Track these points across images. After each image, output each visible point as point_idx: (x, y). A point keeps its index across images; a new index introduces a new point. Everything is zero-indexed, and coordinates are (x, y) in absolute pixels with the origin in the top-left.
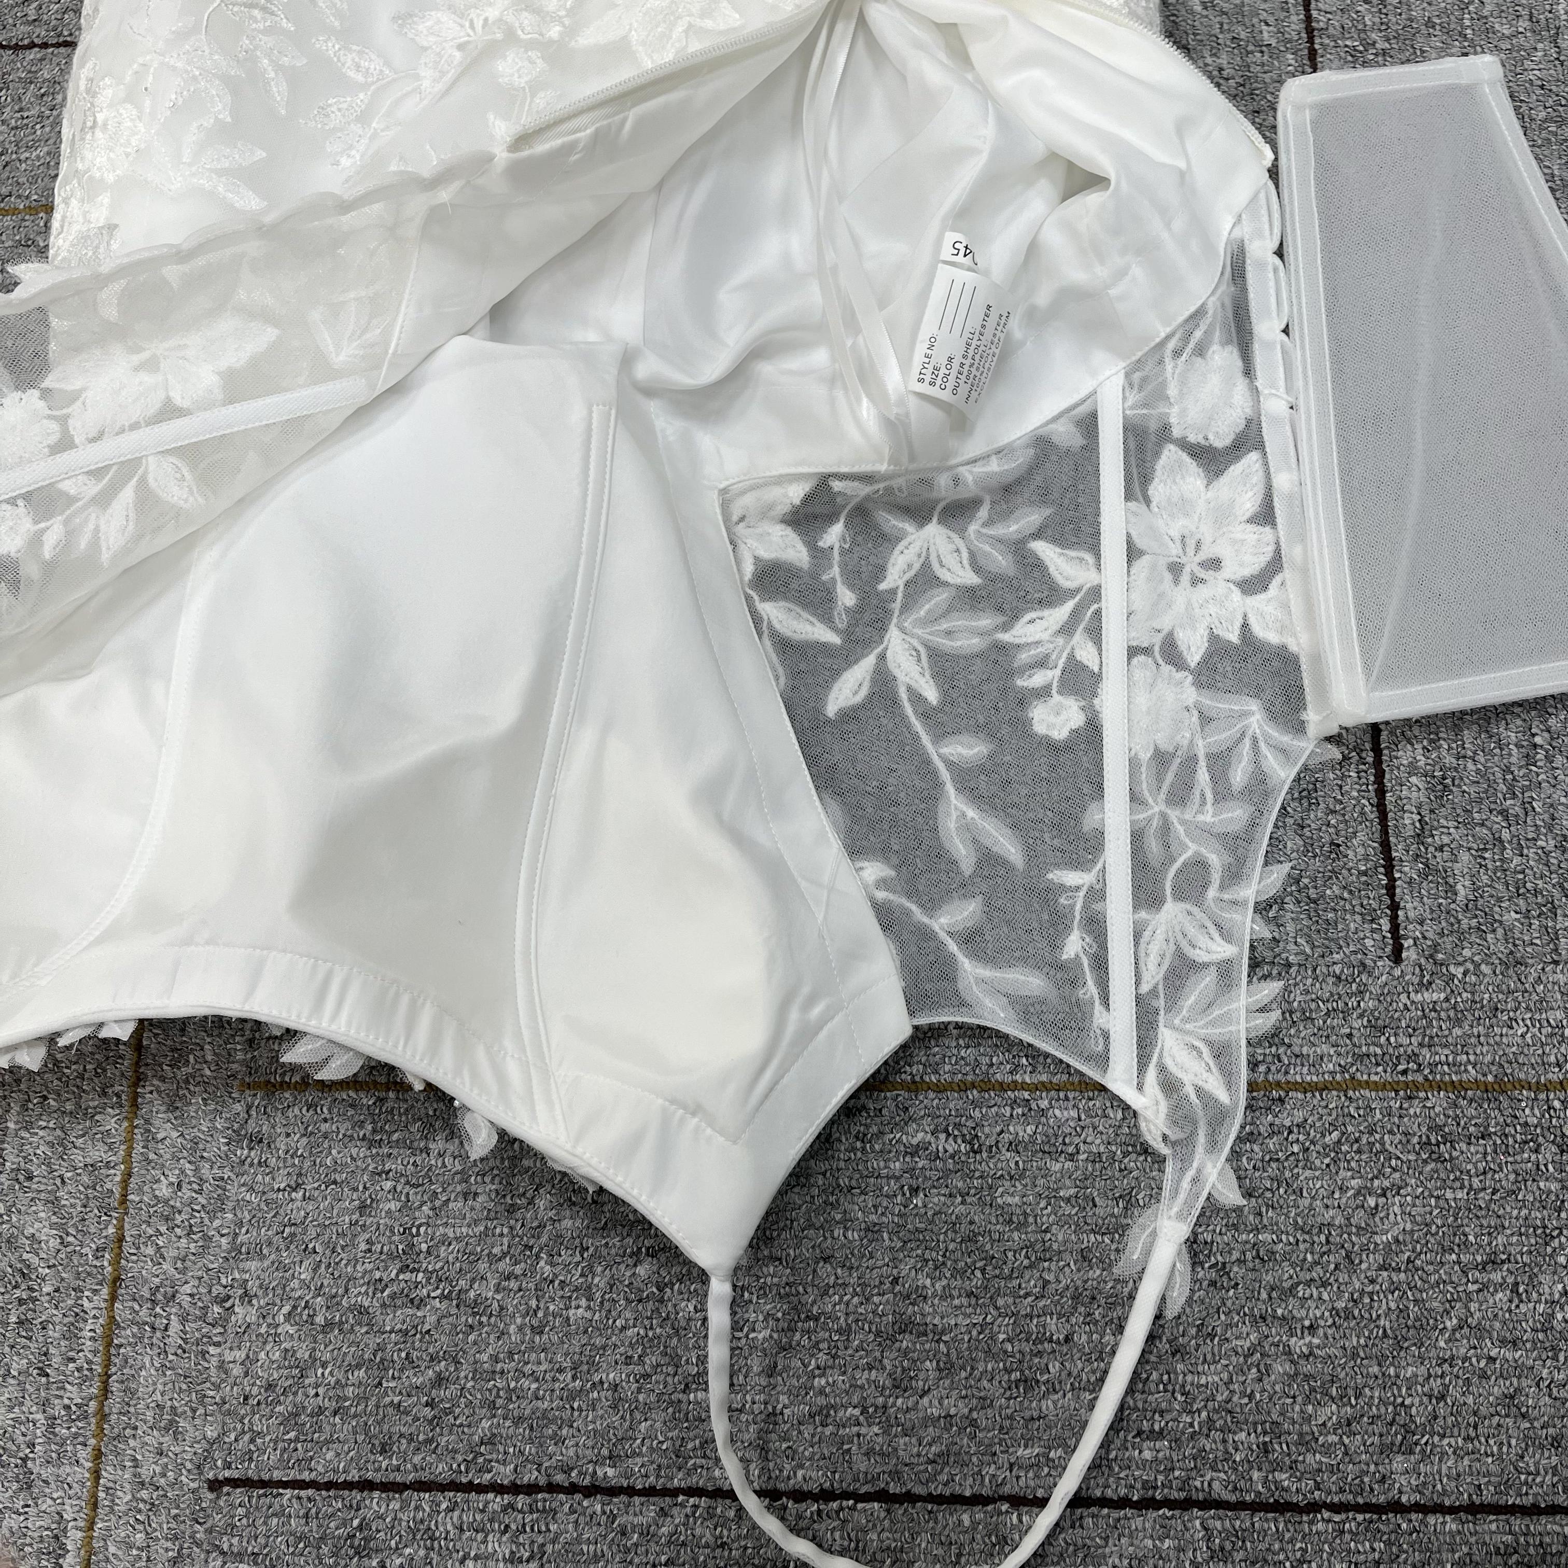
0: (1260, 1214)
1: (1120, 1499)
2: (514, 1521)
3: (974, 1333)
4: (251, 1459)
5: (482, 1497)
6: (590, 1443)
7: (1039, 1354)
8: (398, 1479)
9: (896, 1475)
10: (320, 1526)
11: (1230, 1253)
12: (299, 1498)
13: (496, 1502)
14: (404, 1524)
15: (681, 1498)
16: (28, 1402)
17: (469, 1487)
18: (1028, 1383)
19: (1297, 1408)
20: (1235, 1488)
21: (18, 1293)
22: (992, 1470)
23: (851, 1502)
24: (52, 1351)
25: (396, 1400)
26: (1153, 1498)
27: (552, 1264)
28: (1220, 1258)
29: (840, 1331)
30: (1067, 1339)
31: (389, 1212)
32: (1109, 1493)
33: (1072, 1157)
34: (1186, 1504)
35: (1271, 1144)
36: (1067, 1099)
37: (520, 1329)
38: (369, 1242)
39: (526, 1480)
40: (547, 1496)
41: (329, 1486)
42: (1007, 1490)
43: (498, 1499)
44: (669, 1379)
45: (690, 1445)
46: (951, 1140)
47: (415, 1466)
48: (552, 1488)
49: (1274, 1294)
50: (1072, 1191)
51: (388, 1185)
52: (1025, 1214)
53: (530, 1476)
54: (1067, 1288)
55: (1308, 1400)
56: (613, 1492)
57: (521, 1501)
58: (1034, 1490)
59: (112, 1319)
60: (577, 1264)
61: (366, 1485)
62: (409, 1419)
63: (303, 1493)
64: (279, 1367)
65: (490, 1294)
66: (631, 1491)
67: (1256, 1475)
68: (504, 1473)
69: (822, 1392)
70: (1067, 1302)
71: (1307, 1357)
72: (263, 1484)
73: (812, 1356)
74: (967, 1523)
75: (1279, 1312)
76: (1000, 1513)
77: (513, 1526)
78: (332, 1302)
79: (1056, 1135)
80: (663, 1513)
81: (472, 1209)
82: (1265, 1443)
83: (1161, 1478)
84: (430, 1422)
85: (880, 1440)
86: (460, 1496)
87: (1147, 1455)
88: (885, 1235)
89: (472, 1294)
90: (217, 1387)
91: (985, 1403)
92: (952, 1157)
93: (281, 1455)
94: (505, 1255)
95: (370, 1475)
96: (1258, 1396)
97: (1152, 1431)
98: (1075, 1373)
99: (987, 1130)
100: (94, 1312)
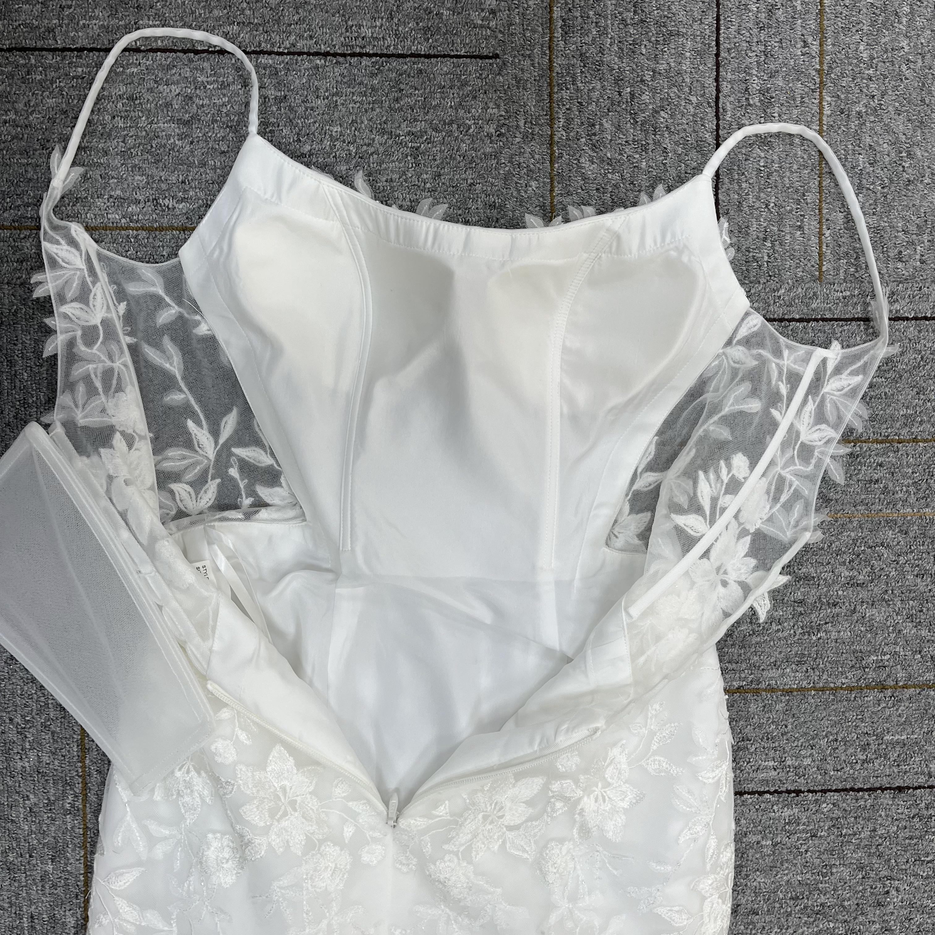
0: (26, 171)
1: (92, 52)
2: (360, 42)
3: (156, 120)
4: (481, 67)
5: (375, 51)
6: (328, 74)
7: (126, 111)
8: (413, 59)
9: (191, 61)
10: (447, 39)
11: (40, 154)
12: (457, 51)
13: (369, 50)
14: (409, 40)
15: (286, 51)
16: (586, 90)
17: (381, 56)
18: (131, 98)
19: (14, 89)
20: (42, 56)
21: (597, 138)
22: (148, 63)
23: (210, 49)
24: (577, 113)
25: (417, 92)
26: (78, 52)
27: (349, 150)
28: (44, 151)
29: (216, 121)
30: (114, 117)
31: (427, 174)
32: (97, 54)
33: (111, 196)
34: (64, 50)
35: (19, 202)
36: (113, 223)
37: (362, 122)
38: (435, 160)
39: (356, 59)
40: (346, 52)
41: (444, 56)
42: (142, 55)
43: (368, 51)
44: (293, 100)
45: (283, 73)
46: (167, 204)
47: (406, 64)
48: (344, 55)
49: (21, 136)
50: (111, 181)
51: (428, 185)
52: (132, 171)
53: (354, 60)
54: (114, 139)
55: (9, 93)
56: (317, 54)
57: (358, 50)
58: (130, 55)
59: (552, 128)
60: (338, 150)
61: (428, 56)
62: (410, 84)
63: (456, 53)
64: (472, 105)
65: (377, 137)
66: (309, 54)
67: (33, 61)
68: (365, 61)
69: (224, 95)
70: (114, 134)
71: (9, 110)
72: (475, 57)
73: (229, 111)
74: (159, 41)
75: (19, 129)
76: (144, 46)
77: (360, 39)
78: (450, 133)
79: (118, 206)
80: (294, 45)
81: (388, 175)
82: (29, 75)
83: (74, 60)
84: (401, 83)
85: (198, 75)
86: (385, 51)
87: (80, 70)
88: (196, 162)
89: (385, 137)
90: (500, 98)
91: (150, 90)
92: (166, 197)
93: (467, 70)
94: (372, 154)
95: (426, 60)
96: (30, 94)
97: (77, 79)
98: (111, 103)
99: (150, 209)
100: (560, 129)
